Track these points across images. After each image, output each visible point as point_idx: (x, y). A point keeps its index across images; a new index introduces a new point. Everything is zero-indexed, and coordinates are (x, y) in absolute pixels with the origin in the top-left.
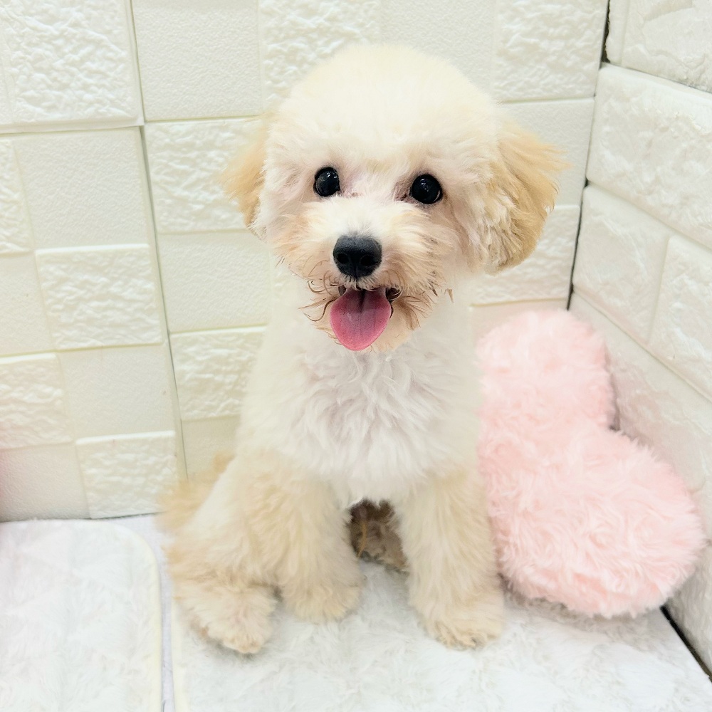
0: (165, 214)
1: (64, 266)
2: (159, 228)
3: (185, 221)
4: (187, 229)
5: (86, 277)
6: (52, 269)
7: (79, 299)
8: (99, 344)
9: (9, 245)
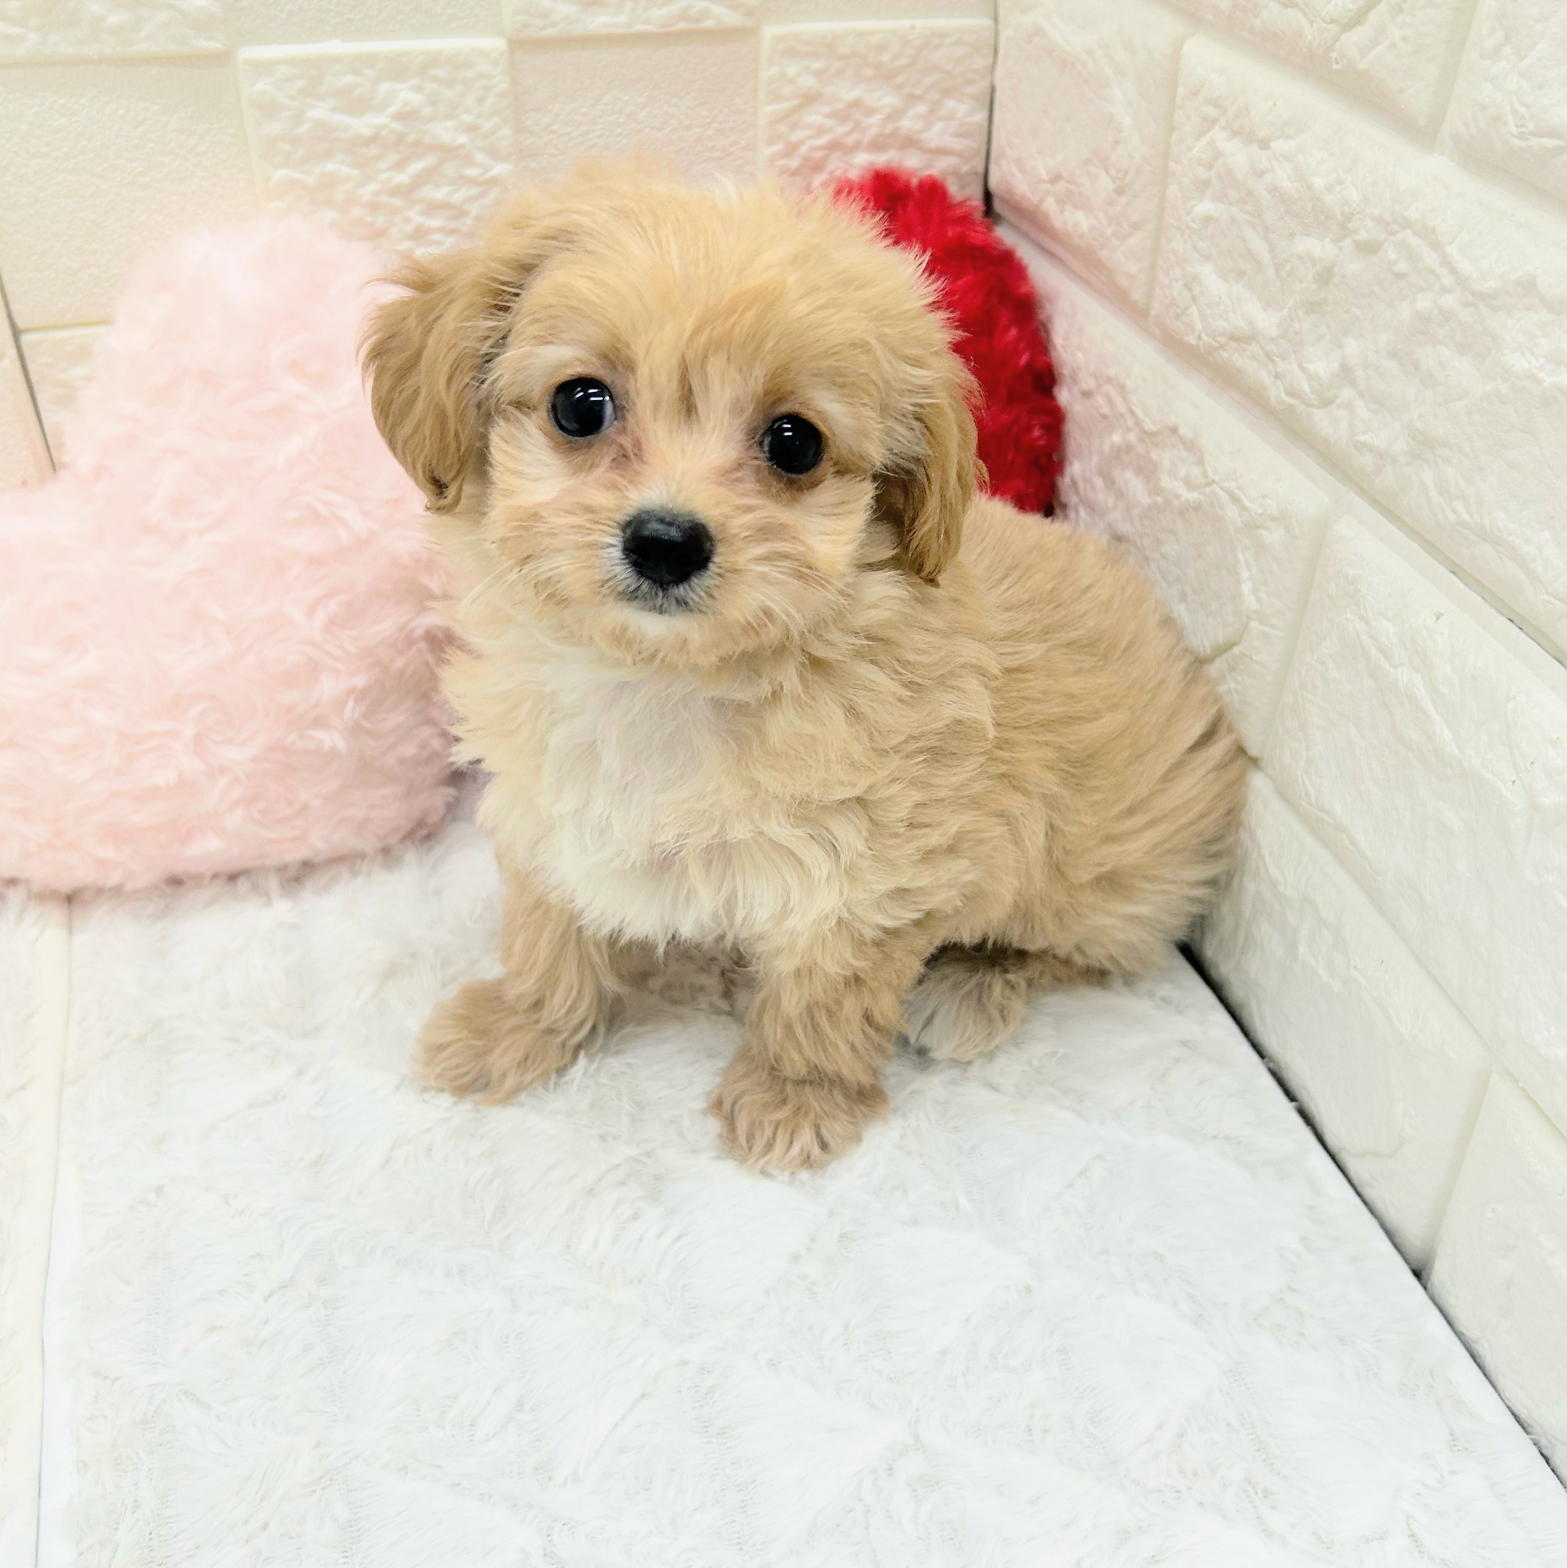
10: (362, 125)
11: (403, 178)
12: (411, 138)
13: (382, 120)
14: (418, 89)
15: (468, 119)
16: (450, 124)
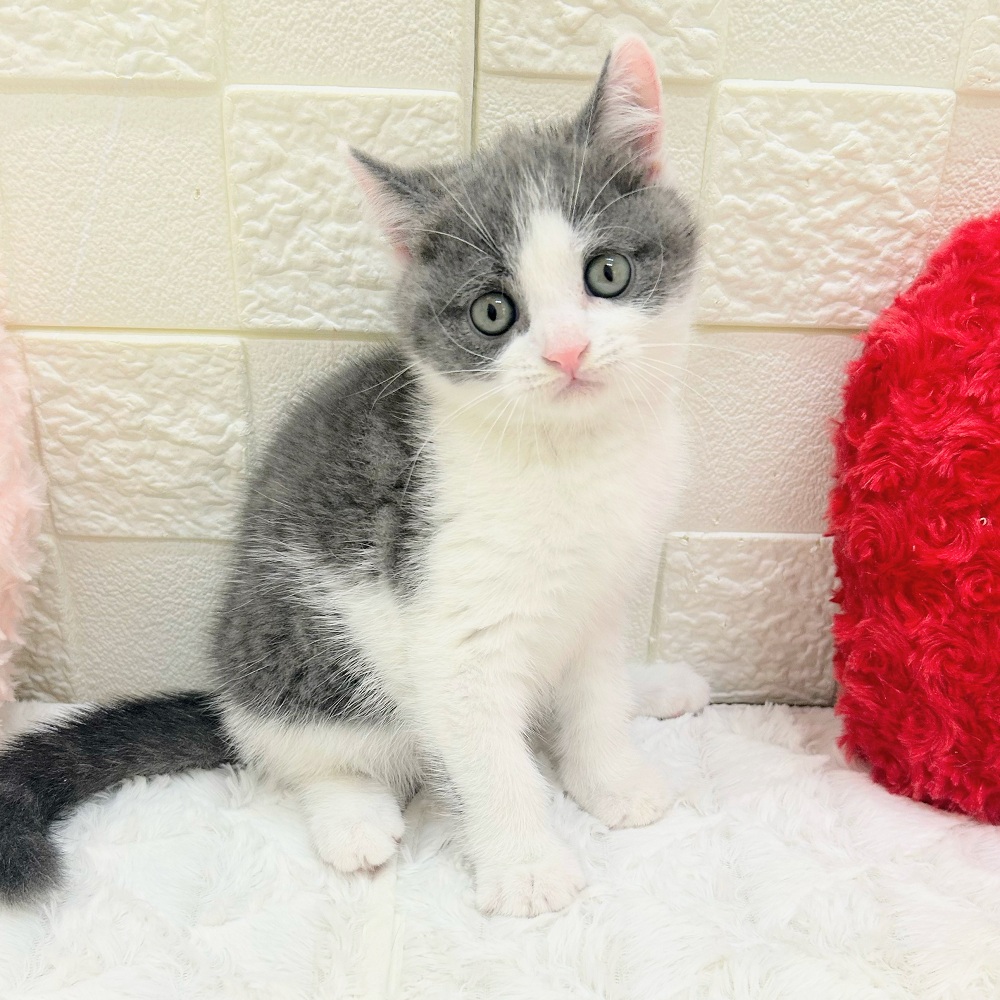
0: (503, 22)
1: (279, 129)
2: (485, 58)
3: (543, 47)
4: (543, 66)
6: (254, 130)
7: (301, 213)
8: (330, 324)
9: (173, 61)
10: (809, 160)
11: (831, 214)
12: (847, 177)
13: (827, 156)
14: (865, 131)
15: (904, 163)
16: (887, 167)
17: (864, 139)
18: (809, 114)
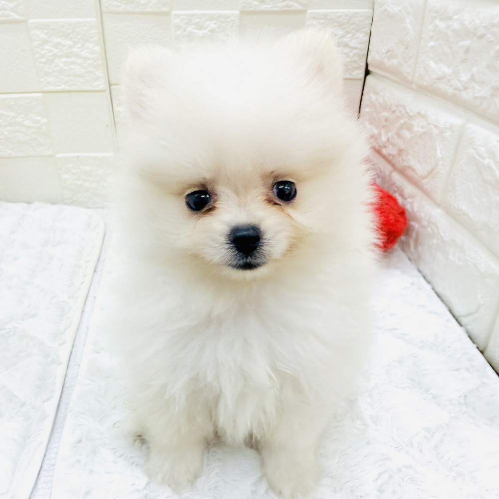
1: (45, 31)
2: (103, 8)
4: (120, 10)
5: (59, 40)
6: (38, 33)
7: (55, 56)
10: (200, 33)
13: (206, 32)
14: (215, 24)
17: (215, 26)
18: (198, 20)
